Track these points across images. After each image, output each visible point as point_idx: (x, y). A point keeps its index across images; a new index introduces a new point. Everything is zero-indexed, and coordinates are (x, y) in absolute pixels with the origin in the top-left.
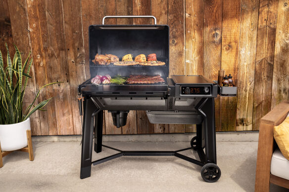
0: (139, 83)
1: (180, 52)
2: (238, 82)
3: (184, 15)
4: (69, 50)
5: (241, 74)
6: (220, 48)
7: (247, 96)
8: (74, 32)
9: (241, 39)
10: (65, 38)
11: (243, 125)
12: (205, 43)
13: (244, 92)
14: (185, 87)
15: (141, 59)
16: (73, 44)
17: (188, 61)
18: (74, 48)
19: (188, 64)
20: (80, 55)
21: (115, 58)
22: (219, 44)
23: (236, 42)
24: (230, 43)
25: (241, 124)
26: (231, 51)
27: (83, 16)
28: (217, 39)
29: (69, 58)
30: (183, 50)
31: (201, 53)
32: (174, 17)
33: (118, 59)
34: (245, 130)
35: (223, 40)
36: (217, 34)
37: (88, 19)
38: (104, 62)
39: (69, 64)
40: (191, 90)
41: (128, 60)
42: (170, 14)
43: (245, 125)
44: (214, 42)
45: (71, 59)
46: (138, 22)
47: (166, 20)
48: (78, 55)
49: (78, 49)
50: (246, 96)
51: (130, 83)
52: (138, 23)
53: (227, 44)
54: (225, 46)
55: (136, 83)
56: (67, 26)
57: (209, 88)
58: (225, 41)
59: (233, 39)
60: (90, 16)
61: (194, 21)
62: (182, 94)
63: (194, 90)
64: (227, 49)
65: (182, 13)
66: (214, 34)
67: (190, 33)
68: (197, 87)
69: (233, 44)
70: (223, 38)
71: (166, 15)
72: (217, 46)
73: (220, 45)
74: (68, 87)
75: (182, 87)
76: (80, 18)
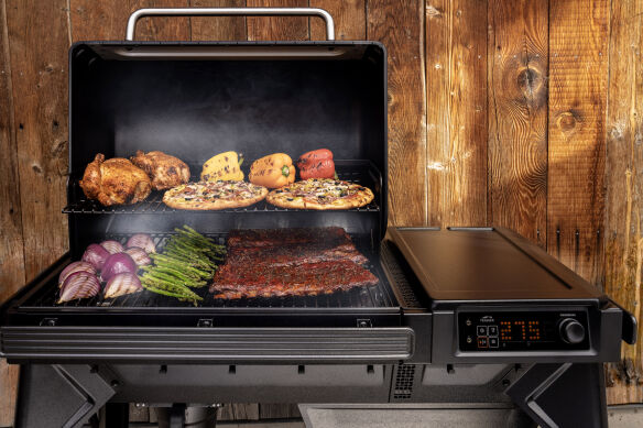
0: (266, 293)
1: (409, 135)
2: (607, 234)
3: (421, 10)
4: (21, 127)
5: (615, 209)
6: (541, 119)
7: (638, 283)
8: (43, 68)
9: (612, 91)
10: (10, 86)
11: (628, 383)
12: (492, 105)
13: (627, 270)
14: (476, 317)
15: (276, 172)
16: (38, 110)
17: (435, 166)
18: (40, 120)
19: (435, 176)
20: (61, 145)
21: (172, 170)
22: (541, 106)
23: (596, 101)
24: (576, 104)
25: (620, 378)
26: (582, 132)
27: (74, 12)
28: (533, 92)
29: (22, 155)
30: (418, 127)
31: (479, 136)
32: (388, 15)
33: (185, 173)
34: (633, 399)
35: (551, 95)
36: (531, 74)
37: (92, 22)
38: (118, 193)
39: (24, 175)
40: (501, 327)
41: (226, 177)
42: (374, 7)
43: (633, 381)
44: (522, 101)
45: (29, 161)
46: (265, 33)
47: (362, 26)
48: (55, 146)
49: (56, 124)
50: (632, 283)
51: (230, 295)
52: (265, 35)
53: (567, 107)
54: (559, 113)
55: (253, 294)
56: (18, 46)
57: (580, 316)
58: (559, 99)
59: (585, 92)
60: (100, 13)
61: (456, 32)
62: (465, 348)
63: (516, 331)
64: (566, 126)
65: (413, 5)
66: (522, 75)
67: (443, 71)
68: (526, 316)
69: (587, 107)
70: (551, 89)
71: (361, 12)
72: (532, 115)
73: (543, 112)
74: (18, 255)
75: (463, 317)
76: (64, 19)
